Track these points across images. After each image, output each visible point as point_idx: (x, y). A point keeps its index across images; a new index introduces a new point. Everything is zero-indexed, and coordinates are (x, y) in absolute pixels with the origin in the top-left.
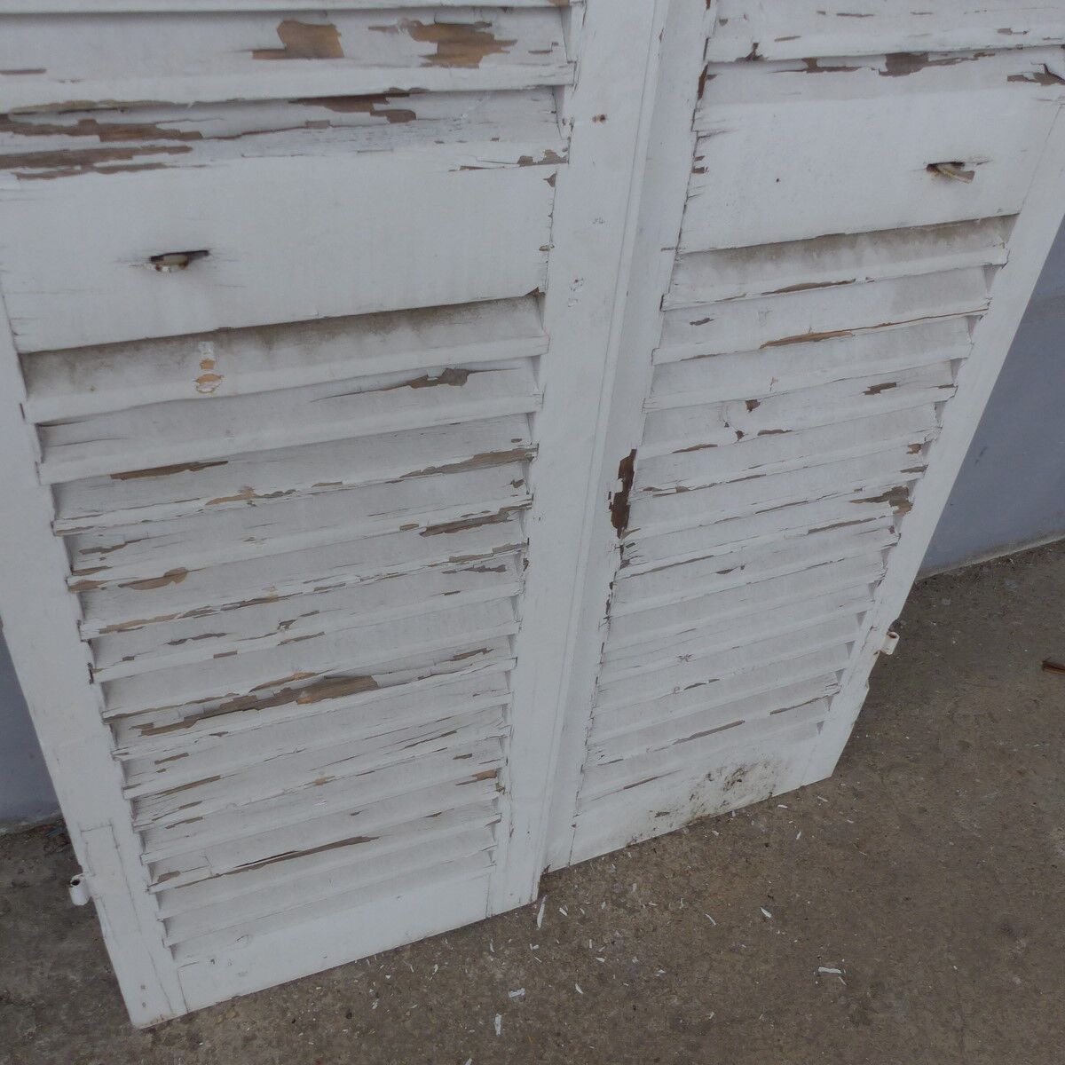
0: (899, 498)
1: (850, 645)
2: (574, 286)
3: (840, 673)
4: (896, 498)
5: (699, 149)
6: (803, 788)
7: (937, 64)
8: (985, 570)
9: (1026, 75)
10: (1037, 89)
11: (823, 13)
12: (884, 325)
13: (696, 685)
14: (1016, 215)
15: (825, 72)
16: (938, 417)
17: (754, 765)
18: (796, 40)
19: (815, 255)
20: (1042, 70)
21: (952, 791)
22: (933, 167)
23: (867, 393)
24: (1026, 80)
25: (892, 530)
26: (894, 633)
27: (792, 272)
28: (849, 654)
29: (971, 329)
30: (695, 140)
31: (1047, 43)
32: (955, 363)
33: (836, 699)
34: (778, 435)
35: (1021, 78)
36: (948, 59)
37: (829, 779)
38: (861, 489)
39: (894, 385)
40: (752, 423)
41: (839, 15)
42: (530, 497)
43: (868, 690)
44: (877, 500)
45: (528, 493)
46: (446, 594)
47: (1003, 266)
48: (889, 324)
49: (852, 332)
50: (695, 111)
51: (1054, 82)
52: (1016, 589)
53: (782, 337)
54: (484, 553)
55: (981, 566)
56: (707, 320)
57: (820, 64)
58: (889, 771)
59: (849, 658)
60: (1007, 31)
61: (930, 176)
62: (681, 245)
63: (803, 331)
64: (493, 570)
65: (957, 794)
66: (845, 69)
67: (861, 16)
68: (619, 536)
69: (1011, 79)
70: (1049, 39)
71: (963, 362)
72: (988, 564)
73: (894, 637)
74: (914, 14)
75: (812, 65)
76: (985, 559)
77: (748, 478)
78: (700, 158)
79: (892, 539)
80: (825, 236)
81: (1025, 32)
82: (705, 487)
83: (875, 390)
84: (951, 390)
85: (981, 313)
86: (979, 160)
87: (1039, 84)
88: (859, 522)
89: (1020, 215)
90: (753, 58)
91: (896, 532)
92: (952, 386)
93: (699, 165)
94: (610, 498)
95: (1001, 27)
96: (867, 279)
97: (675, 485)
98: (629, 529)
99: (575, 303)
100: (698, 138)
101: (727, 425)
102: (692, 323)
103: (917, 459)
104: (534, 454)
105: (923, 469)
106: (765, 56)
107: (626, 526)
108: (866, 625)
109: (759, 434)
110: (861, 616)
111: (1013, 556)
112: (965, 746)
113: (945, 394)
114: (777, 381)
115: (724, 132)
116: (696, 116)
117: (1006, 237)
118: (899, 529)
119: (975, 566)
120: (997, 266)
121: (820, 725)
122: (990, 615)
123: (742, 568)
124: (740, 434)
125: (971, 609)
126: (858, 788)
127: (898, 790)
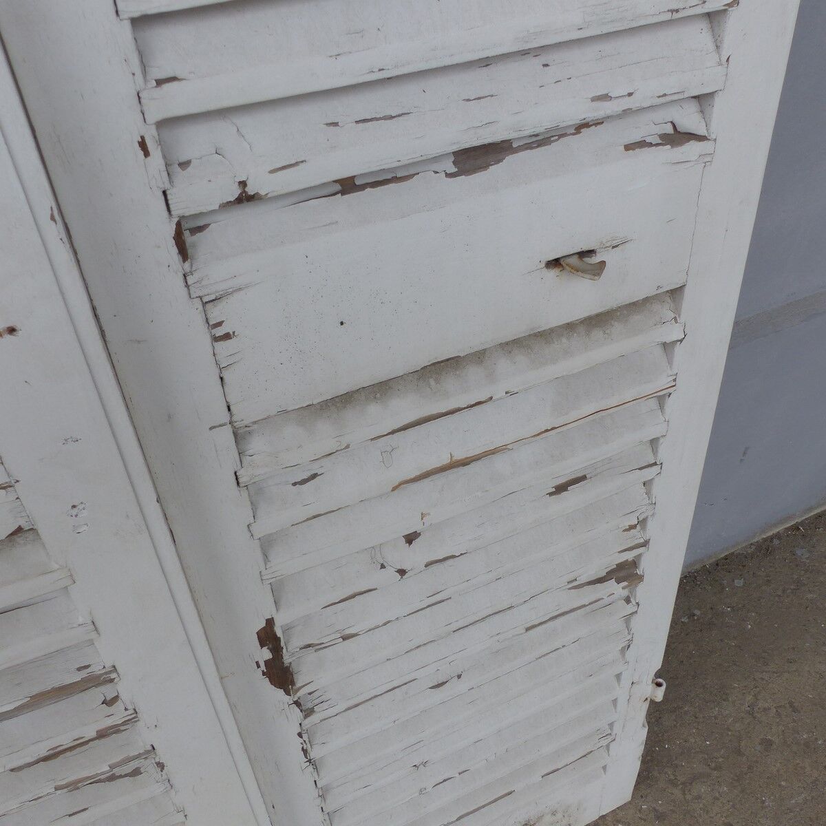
0: (627, 573)
1: (615, 702)
2: (75, 511)
3: (611, 725)
4: (622, 574)
5: (210, 316)
6: (603, 817)
7: (527, 149)
8: (776, 542)
9: (648, 140)
10: (667, 153)
11: (336, 124)
12: (547, 431)
13: (445, 781)
14: (682, 288)
15: (368, 190)
16: (648, 493)
17: (540, 818)
18: (301, 166)
19: (432, 382)
20: (670, 130)
21: (757, 799)
22: (555, 263)
23: (551, 494)
24: (651, 145)
25: (628, 600)
26: (660, 680)
27: (405, 407)
28: (615, 709)
29: (661, 406)
30: (201, 307)
31: (663, 100)
32: (654, 443)
33: (612, 746)
34: (450, 562)
35: (642, 144)
36: (540, 141)
37: (630, 803)
38: (576, 580)
39: (584, 478)
40: (414, 557)
41: (357, 122)
42: (131, 711)
43: (646, 729)
44: (600, 580)
45: (126, 709)
46: (70, 815)
47: (681, 341)
48: (553, 429)
49: (508, 447)
50: (185, 276)
51: (688, 141)
52: (807, 558)
53: (418, 473)
54: (99, 772)
55: (771, 538)
56: (314, 476)
57: (358, 182)
58: (691, 784)
59: (616, 712)
60: (605, 97)
61: (553, 273)
62: (234, 418)
63: (445, 460)
64: (126, 775)
65: (763, 802)
66: (396, 179)
67: (392, 117)
68: (288, 693)
69: (628, 147)
70: (665, 95)
71: (662, 440)
72: (778, 536)
73: (659, 685)
74: (468, 100)
75: (348, 186)
76: (775, 531)
77: (429, 606)
78: (220, 324)
79: (630, 609)
80: (434, 364)
81: (630, 94)
82: (378, 627)
83: (561, 489)
84: (656, 469)
85: (669, 390)
86: (615, 243)
87: (669, 147)
88: (584, 606)
89: (687, 287)
90: (245, 198)
91: (634, 603)
92: (655, 464)
93: (219, 332)
94: (259, 666)
95: (593, 95)
96: (506, 393)
97: (339, 635)
98: (298, 684)
99: (85, 528)
100: (204, 304)
101: (383, 566)
102: (295, 484)
103: (637, 536)
104: (113, 676)
105: (645, 544)
106: (263, 193)
107: (293, 683)
108: (626, 682)
109: (426, 566)
110: (618, 677)
111: (802, 523)
112: (767, 744)
113: (649, 473)
114: (429, 514)
115: (240, 289)
116: (190, 282)
117: (677, 311)
118: (635, 598)
119: (765, 540)
120: (674, 343)
121: (604, 768)
122: (784, 591)
123: (459, 677)
124: (402, 572)
125: (763, 588)
126: (660, 809)
127: (701, 805)
